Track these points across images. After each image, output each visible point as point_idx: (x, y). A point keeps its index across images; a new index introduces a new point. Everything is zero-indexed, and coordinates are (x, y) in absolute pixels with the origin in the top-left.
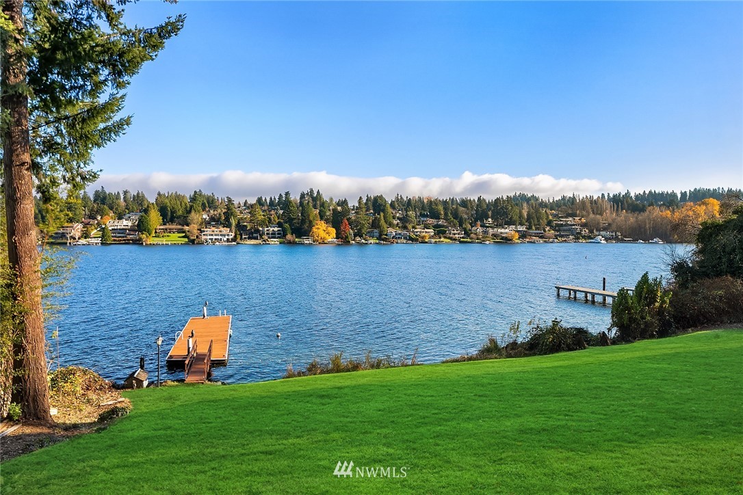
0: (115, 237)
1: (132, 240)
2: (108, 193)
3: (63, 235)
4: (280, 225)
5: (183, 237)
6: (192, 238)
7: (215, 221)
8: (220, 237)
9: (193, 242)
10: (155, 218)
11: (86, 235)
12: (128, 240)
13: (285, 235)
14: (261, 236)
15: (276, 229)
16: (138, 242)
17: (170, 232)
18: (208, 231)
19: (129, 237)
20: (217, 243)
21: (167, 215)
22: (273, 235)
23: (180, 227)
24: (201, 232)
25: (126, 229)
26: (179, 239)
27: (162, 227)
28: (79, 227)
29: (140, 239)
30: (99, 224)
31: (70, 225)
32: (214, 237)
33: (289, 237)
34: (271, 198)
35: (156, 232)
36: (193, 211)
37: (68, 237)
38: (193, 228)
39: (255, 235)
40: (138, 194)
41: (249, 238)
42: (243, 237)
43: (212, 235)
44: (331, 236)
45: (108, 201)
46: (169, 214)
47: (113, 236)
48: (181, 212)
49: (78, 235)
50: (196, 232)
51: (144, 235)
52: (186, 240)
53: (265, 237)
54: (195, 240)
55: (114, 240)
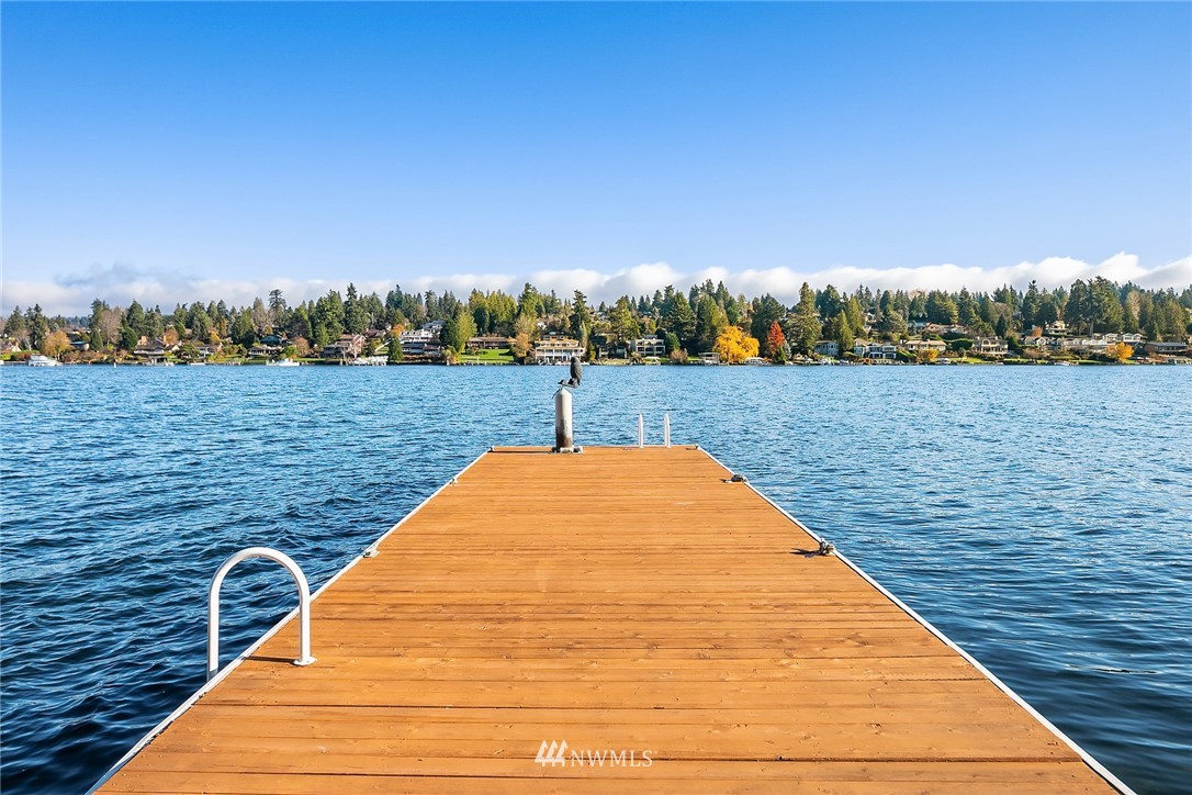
0: (408, 353)
1: (432, 358)
2: (404, 293)
3: (337, 352)
4: (660, 334)
5: (507, 354)
6: (520, 355)
7: (556, 330)
8: (563, 355)
9: (521, 361)
10: (466, 324)
11: (368, 352)
12: (426, 358)
13: (669, 351)
14: (629, 352)
15: (654, 341)
16: (439, 361)
17: (487, 348)
18: (546, 344)
19: (427, 354)
20: (559, 363)
21: (484, 321)
22: (650, 351)
23: (502, 339)
24: (534, 345)
25: (423, 343)
26: (501, 357)
27: (477, 339)
28: (360, 339)
29: (444, 357)
30: (387, 336)
31: (349, 337)
32: (554, 355)
33: (676, 353)
34: (642, 299)
35: (467, 347)
36: (523, 314)
37: (343, 353)
38: (522, 341)
39: (619, 351)
40: (446, 295)
41: (610, 356)
42: (601, 354)
43: (551, 351)
44: (751, 352)
45: (405, 306)
46: (488, 319)
47: (405, 353)
48: (504, 317)
49: (356, 350)
50: (526, 346)
51: (448, 351)
52: (511, 358)
53: (636, 354)
54: (523, 358)
55: (407, 359)
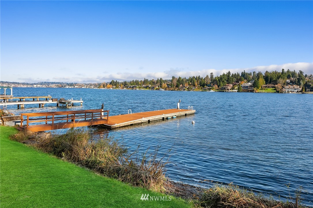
0: (244, 89)
1: (250, 91)
2: (246, 72)
3: (225, 89)
5: (274, 90)
6: (278, 90)
7: (292, 83)
8: (293, 90)
9: (278, 92)
10: (262, 81)
11: (233, 89)
12: (249, 90)
16: (252, 91)
17: (268, 88)
18: (287, 87)
19: (249, 89)
20: (291, 93)
21: (268, 80)
23: (273, 85)
24: (283, 87)
25: (248, 86)
26: (272, 91)
27: (265, 85)
28: (231, 85)
29: (254, 90)
30: (239, 85)
31: (228, 85)
32: (290, 90)
35: (261, 88)
36: (280, 78)
37: (226, 89)
38: (279, 86)
40: (259, 72)
41: (310, 91)
43: (289, 89)
45: (245, 76)
46: (269, 80)
47: (243, 89)
48: (275, 79)
49: (229, 88)
50: (280, 88)
51: (255, 89)
52: (275, 91)
54: (279, 91)
55: (243, 91)
